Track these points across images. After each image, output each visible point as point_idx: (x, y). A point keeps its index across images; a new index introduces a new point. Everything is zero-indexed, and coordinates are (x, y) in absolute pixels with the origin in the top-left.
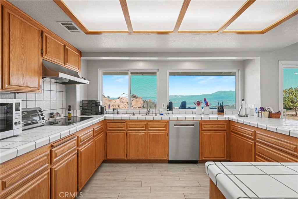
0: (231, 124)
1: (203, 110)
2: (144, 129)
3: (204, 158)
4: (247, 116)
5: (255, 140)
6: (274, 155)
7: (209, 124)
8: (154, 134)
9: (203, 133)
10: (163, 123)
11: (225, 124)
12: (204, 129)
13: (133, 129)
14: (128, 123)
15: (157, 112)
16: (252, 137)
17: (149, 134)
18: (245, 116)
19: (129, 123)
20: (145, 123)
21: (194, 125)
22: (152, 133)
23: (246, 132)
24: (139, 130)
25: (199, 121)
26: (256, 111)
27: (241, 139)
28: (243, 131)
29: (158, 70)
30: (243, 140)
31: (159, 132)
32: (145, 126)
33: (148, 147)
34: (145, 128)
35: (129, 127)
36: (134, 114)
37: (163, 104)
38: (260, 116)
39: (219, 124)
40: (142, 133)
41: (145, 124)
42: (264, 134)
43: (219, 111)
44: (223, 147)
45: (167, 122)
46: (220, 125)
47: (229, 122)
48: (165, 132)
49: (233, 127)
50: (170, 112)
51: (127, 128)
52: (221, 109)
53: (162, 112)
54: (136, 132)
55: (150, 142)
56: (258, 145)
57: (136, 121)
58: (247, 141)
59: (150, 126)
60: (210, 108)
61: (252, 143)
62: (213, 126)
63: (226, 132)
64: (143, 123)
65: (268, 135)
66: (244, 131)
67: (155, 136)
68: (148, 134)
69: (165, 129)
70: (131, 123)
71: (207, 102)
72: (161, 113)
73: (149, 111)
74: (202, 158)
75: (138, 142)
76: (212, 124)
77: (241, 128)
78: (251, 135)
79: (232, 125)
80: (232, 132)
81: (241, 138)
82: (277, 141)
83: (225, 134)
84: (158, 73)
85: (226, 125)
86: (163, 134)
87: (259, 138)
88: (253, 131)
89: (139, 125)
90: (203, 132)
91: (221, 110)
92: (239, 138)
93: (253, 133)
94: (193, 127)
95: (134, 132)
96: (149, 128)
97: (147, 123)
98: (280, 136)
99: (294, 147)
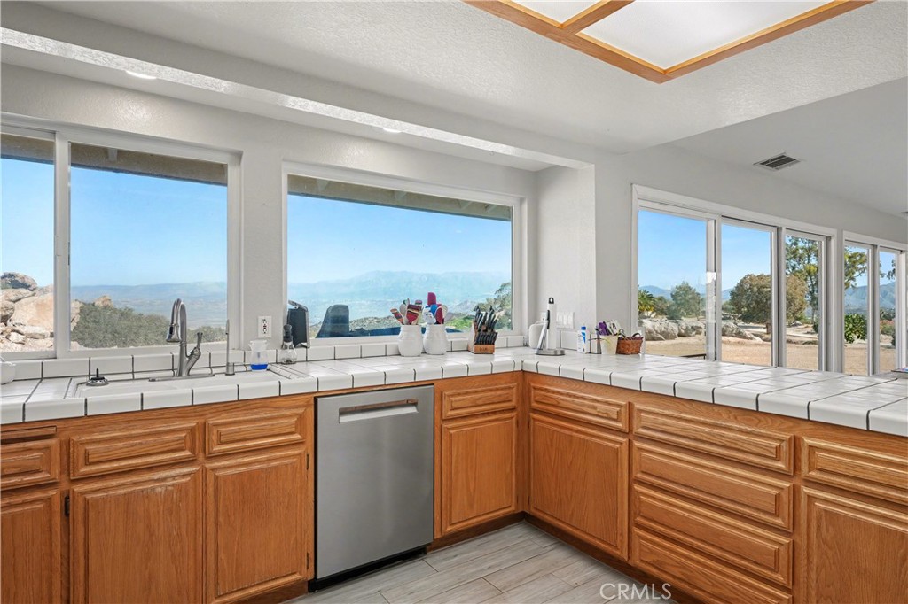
0: (532, 385)
1: (425, 335)
2: (188, 453)
3: (449, 528)
4: (562, 354)
5: (631, 430)
6: (703, 476)
7: (467, 393)
8: (240, 474)
9: (449, 429)
10: (288, 412)
11: (511, 385)
12: (450, 413)
13: (115, 465)
14: (75, 438)
15: (236, 357)
16: (620, 425)
17: (216, 478)
18: (559, 353)
19: (85, 438)
20: (192, 424)
21: (415, 404)
22: (228, 468)
23: (595, 408)
24: (150, 468)
25: (431, 383)
26: (584, 334)
27: (575, 434)
28: (584, 405)
29: (238, 156)
30: (583, 436)
31: (269, 460)
32: (193, 441)
33: (211, 548)
34: (192, 450)
35: (81, 459)
36: (97, 379)
37: (261, 318)
38: (595, 350)
39: (497, 389)
40: (173, 478)
41: (192, 430)
42: (666, 412)
43: (479, 341)
44: (508, 470)
45: (307, 406)
46: (499, 393)
47: (524, 379)
48: (297, 452)
49: (542, 393)
50: (297, 353)
51: (68, 465)
52: (486, 331)
53: (259, 355)
54: (135, 484)
55: (221, 519)
56: (641, 449)
57: (132, 417)
58: (598, 441)
59: (220, 435)
60: (449, 331)
61: (621, 443)
62: (480, 399)
63: (514, 414)
64: (177, 425)
65: (681, 412)
66: (589, 406)
67: (246, 482)
68: (210, 479)
69: (297, 436)
70: (96, 436)
71: (441, 309)
72: (257, 362)
73: (195, 355)
74: (443, 528)
75: (151, 535)
76: (476, 392)
77: (575, 396)
78: (615, 417)
79: (535, 388)
80: (535, 411)
81: (577, 431)
82: (715, 431)
83: (514, 419)
84: (232, 174)
85: (514, 390)
86: (286, 465)
87: (649, 425)
88: (624, 403)
89: (151, 439)
90: (450, 425)
91: (486, 336)
92: (568, 432)
93: (623, 410)
94: (412, 410)
95: (119, 486)
96: (216, 449)
97: (201, 420)
98: (720, 415)
99: (774, 444)
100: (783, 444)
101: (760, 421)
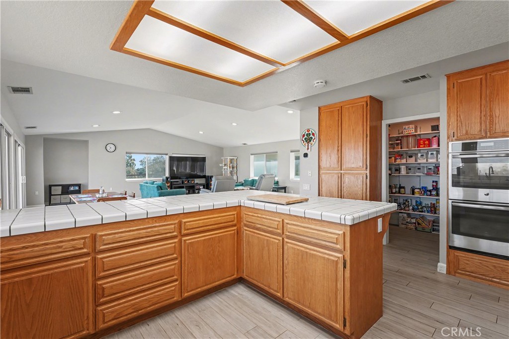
5: (94, 250)
61: (87, 262)
88: (87, 235)
93: (87, 240)
98: (149, 222)
99: (173, 226)
100: (176, 225)
101: (166, 219)
